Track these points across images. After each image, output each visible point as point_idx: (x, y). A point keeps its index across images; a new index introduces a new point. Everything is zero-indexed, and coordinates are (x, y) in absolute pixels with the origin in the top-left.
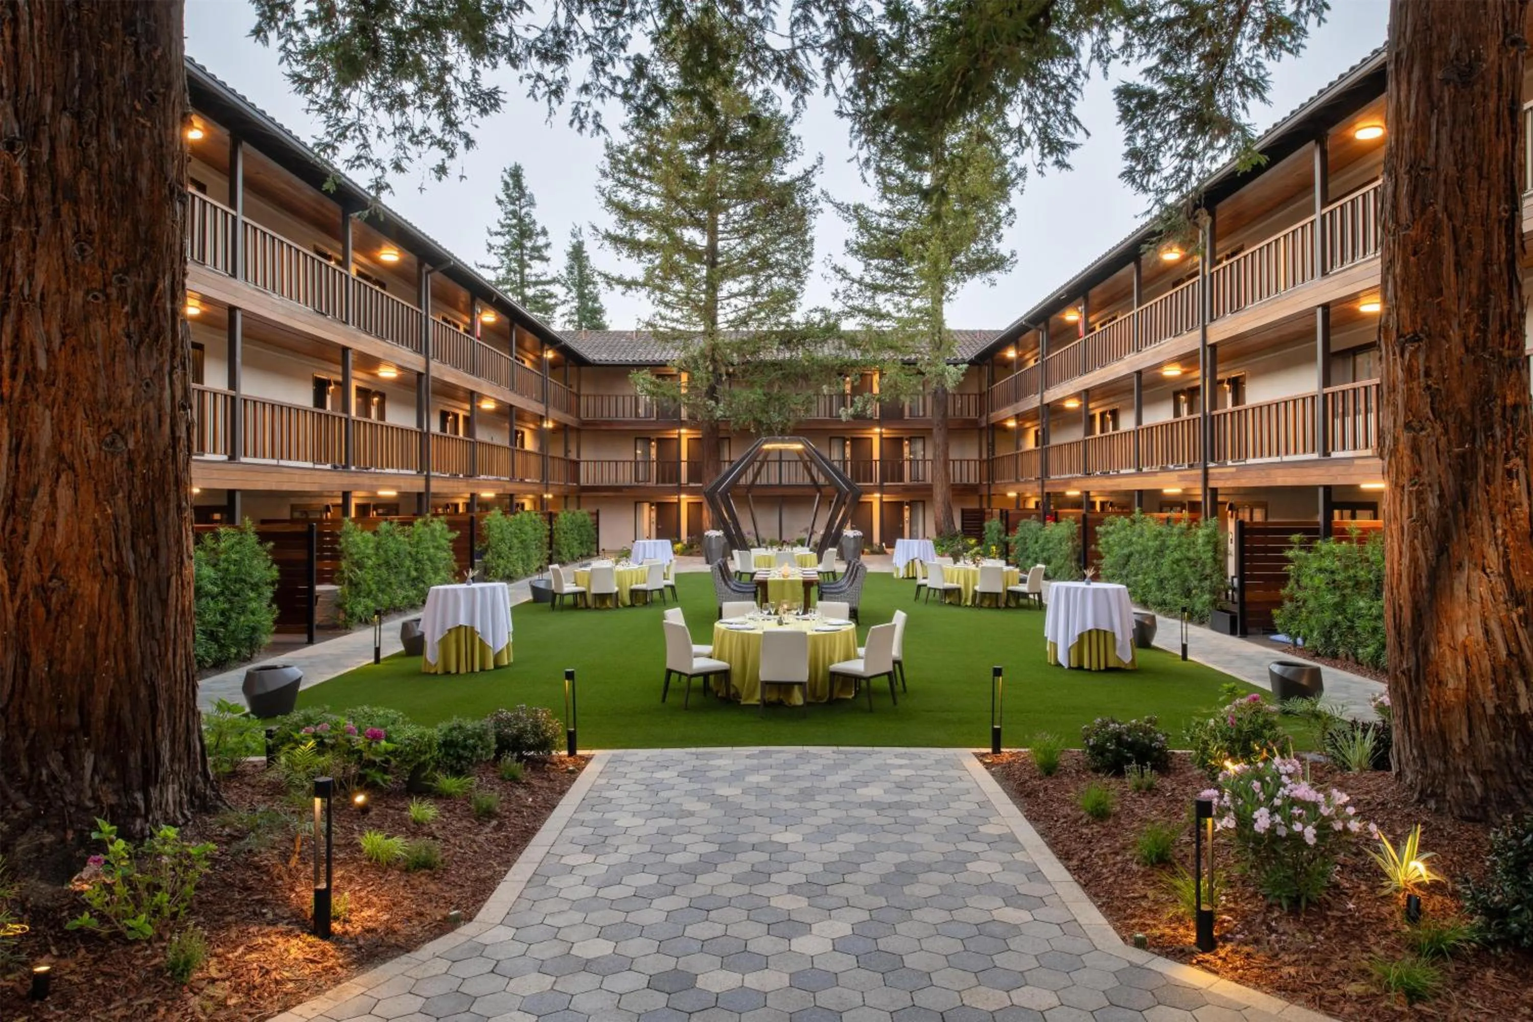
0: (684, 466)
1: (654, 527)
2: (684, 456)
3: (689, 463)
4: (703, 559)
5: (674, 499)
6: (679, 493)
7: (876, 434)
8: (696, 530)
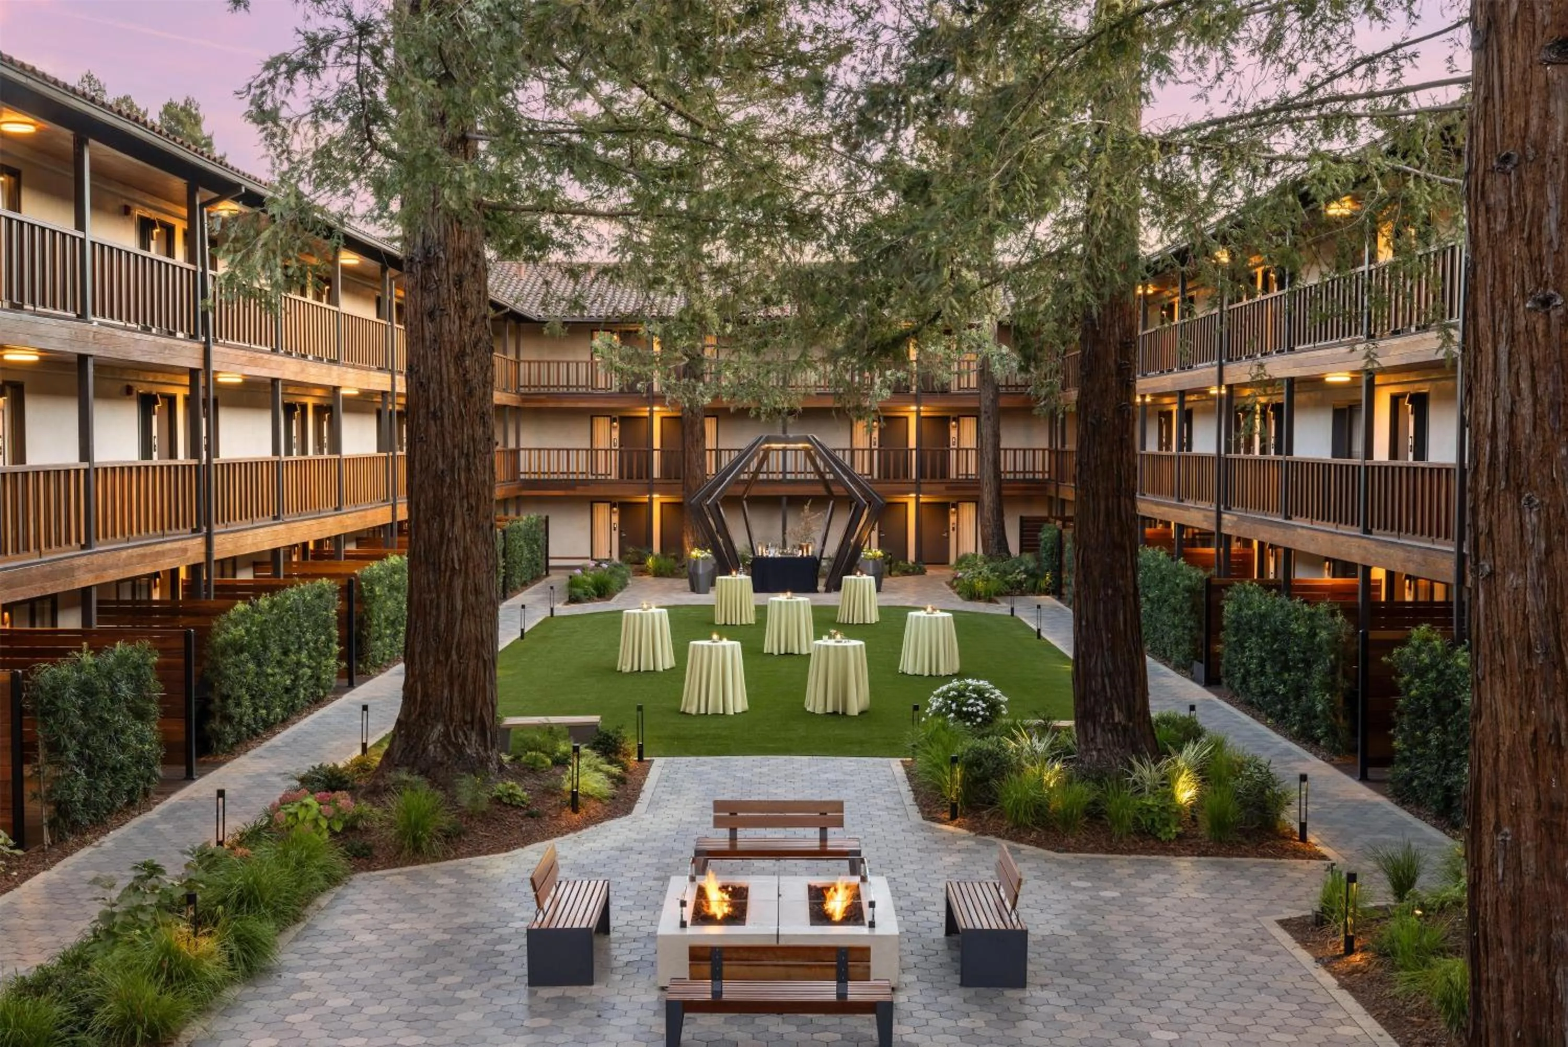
0: (656, 455)
1: (615, 535)
2: (657, 444)
3: (662, 451)
4: (686, 583)
5: (645, 499)
6: (651, 492)
7: (911, 413)
8: (672, 544)
